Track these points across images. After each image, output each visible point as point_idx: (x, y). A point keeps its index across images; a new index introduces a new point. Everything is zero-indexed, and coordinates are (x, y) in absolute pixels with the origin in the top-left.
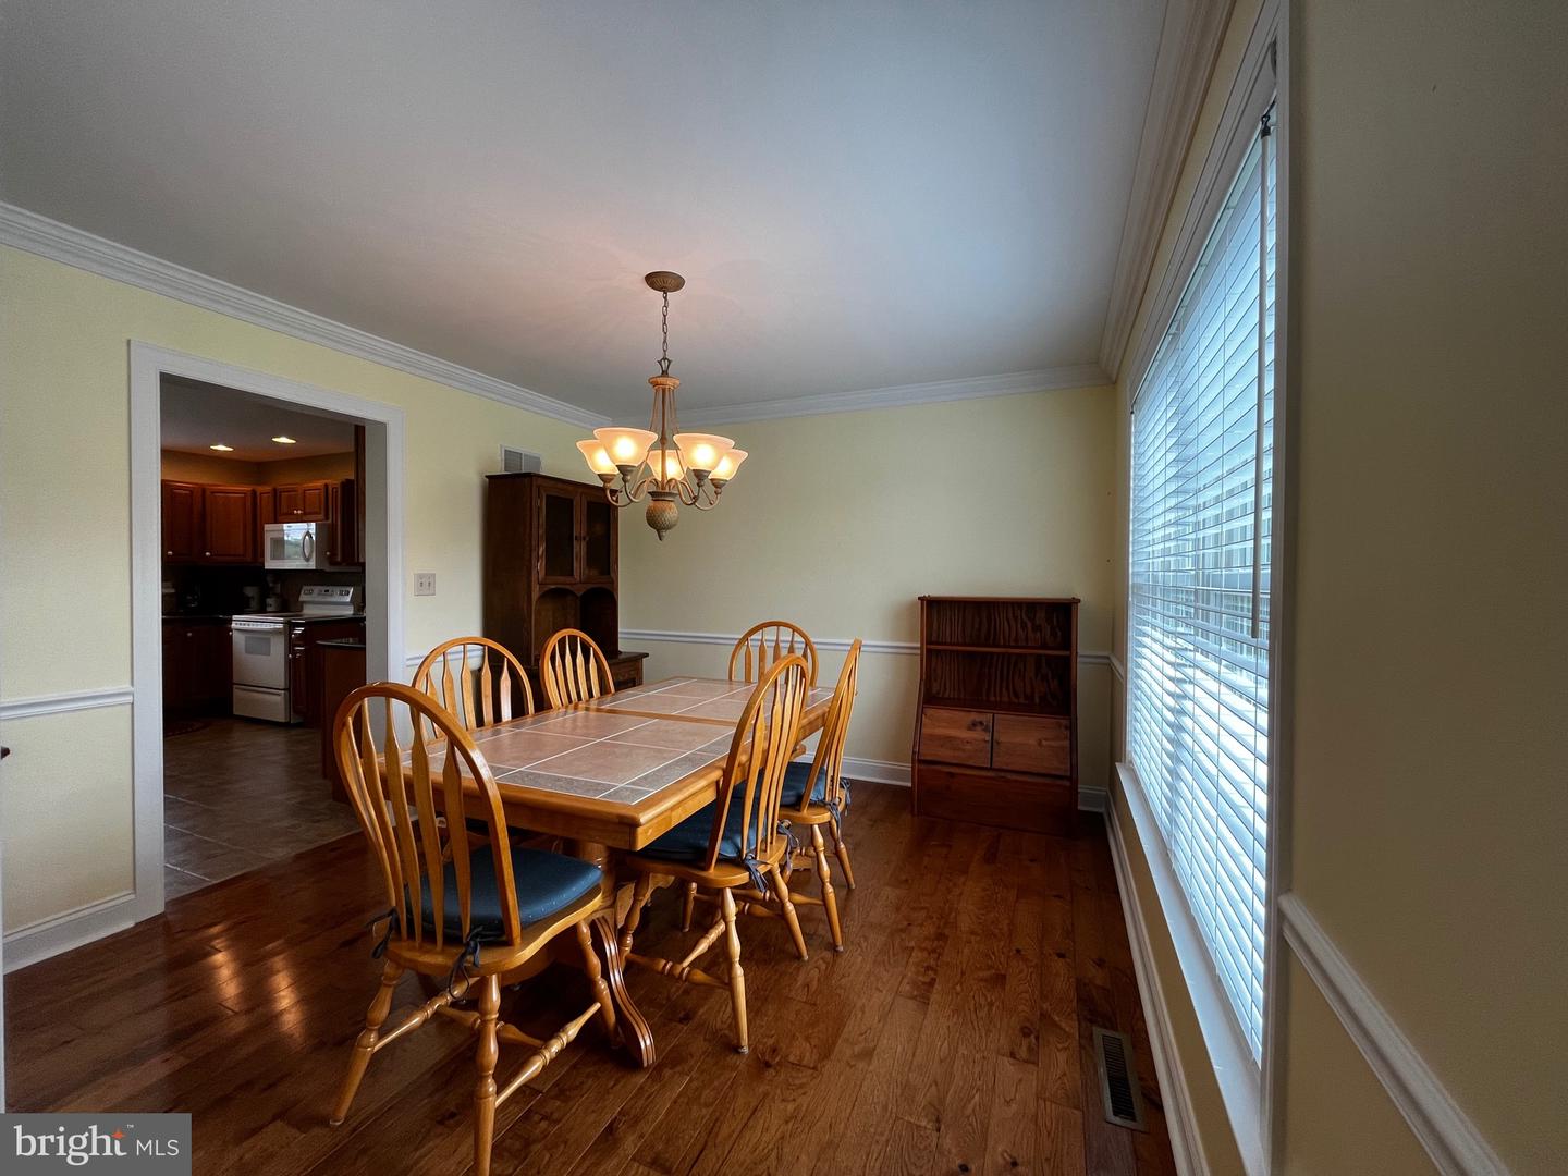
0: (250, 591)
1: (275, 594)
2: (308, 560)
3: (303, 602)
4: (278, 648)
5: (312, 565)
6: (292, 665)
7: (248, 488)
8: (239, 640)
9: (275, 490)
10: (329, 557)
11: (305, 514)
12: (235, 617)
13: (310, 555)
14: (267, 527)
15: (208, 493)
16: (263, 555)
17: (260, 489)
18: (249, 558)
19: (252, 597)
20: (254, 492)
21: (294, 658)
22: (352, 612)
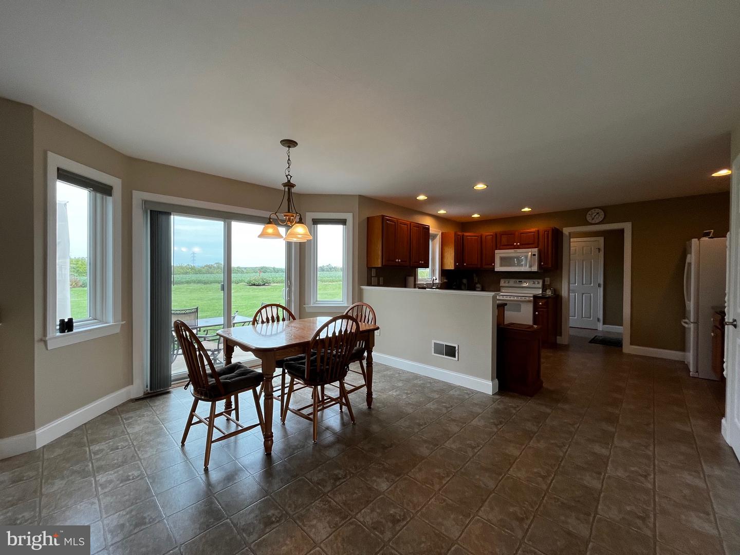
2: (530, 267)
5: (534, 269)
9: (496, 234)
10: (541, 266)
11: (523, 245)
13: (533, 265)
14: (497, 251)
15: (465, 238)
16: (495, 265)
18: (479, 266)
20: (481, 235)
22: (541, 292)
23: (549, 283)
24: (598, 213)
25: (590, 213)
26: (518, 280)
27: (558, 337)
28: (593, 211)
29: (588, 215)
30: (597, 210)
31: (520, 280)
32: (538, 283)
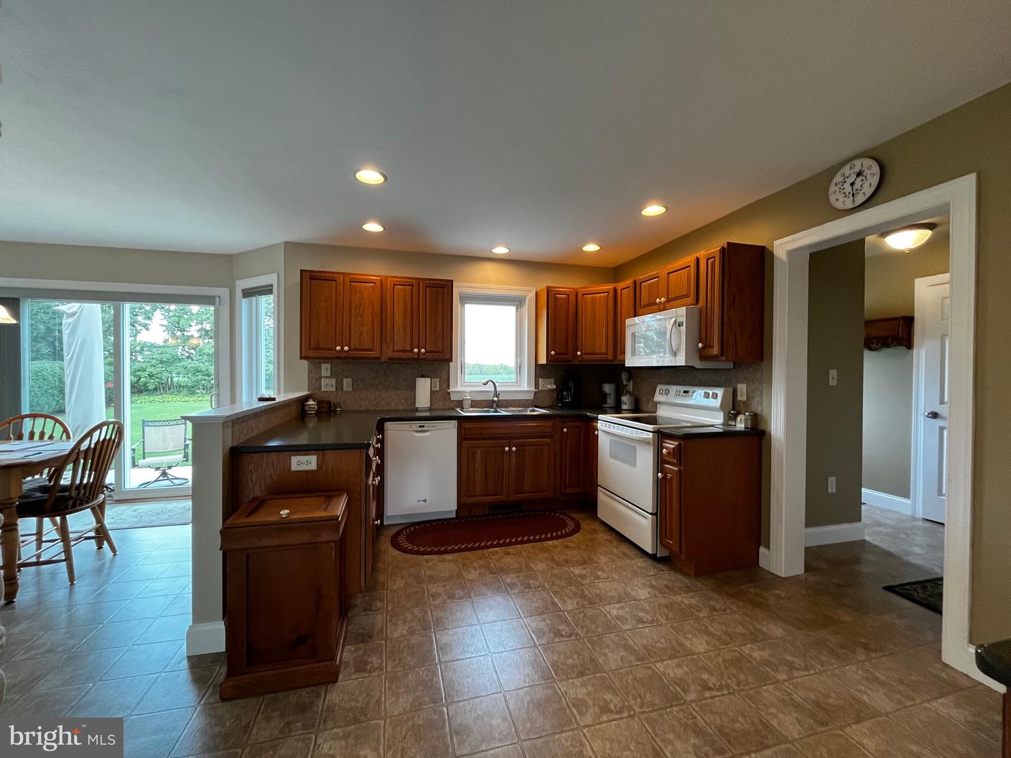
0: (608, 388)
1: (628, 392)
2: (675, 354)
3: (660, 403)
4: (646, 459)
5: (681, 361)
6: (661, 486)
7: (610, 287)
8: (604, 443)
9: (635, 282)
10: (700, 351)
11: (668, 301)
12: (600, 416)
13: (678, 349)
14: (628, 321)
15: (580, 295)
16: (623, 353)
17: (620, 285)
19: (610, 394)
20: (615, 290)
21: (664, 478)
22: (720, 421)
23: (744, 398)
24: (859, 174)
25: (838, 178)
26: (683, 388)
27: (762, 550)
28: (846, 170)
29: (832, 188)
30: (858, 164)
31: (686, 388)
32: (715, 396)
